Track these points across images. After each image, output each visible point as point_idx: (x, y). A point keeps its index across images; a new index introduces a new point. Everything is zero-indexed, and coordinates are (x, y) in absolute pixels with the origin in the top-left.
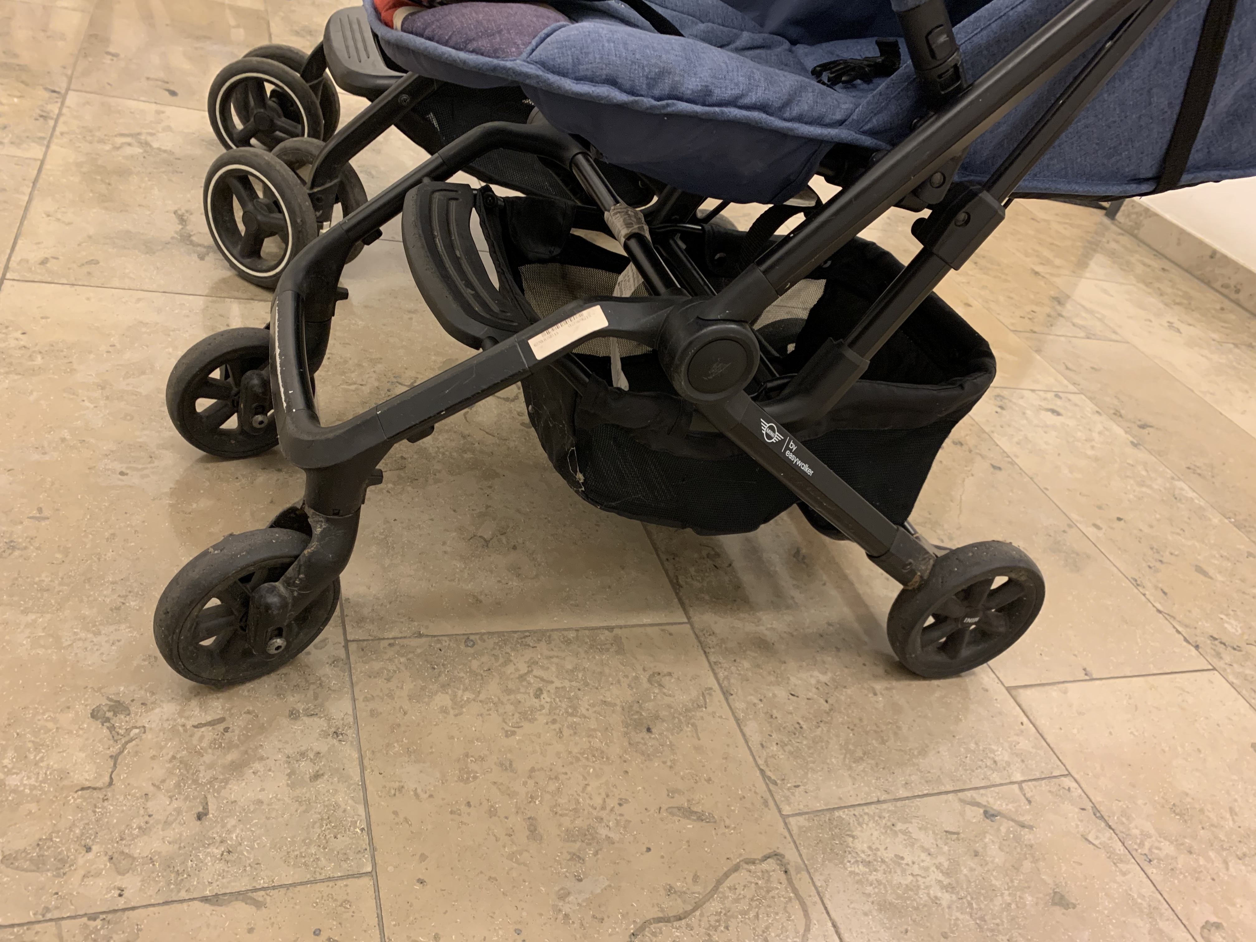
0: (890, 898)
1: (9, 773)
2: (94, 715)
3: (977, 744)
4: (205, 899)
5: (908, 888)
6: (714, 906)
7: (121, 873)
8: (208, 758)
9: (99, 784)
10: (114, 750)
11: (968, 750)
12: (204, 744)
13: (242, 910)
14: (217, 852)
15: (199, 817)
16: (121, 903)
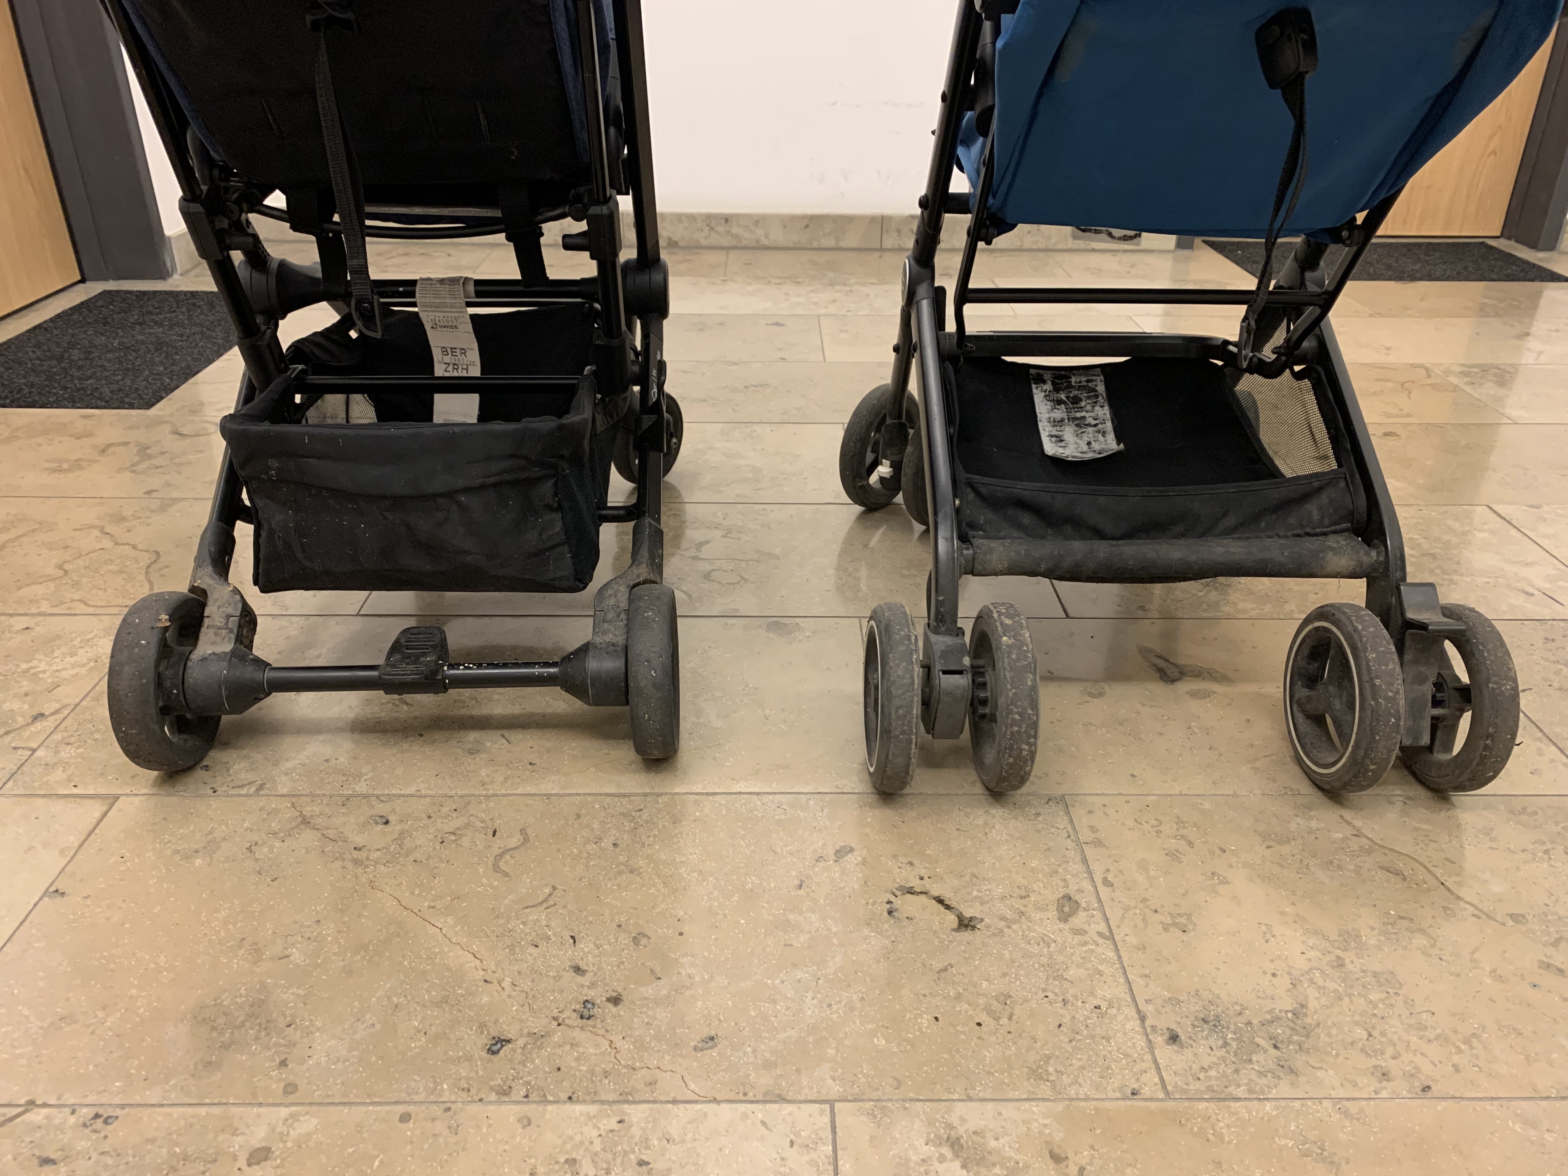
3: (96, 740)
5: (53, 651)
11: (98, 731)
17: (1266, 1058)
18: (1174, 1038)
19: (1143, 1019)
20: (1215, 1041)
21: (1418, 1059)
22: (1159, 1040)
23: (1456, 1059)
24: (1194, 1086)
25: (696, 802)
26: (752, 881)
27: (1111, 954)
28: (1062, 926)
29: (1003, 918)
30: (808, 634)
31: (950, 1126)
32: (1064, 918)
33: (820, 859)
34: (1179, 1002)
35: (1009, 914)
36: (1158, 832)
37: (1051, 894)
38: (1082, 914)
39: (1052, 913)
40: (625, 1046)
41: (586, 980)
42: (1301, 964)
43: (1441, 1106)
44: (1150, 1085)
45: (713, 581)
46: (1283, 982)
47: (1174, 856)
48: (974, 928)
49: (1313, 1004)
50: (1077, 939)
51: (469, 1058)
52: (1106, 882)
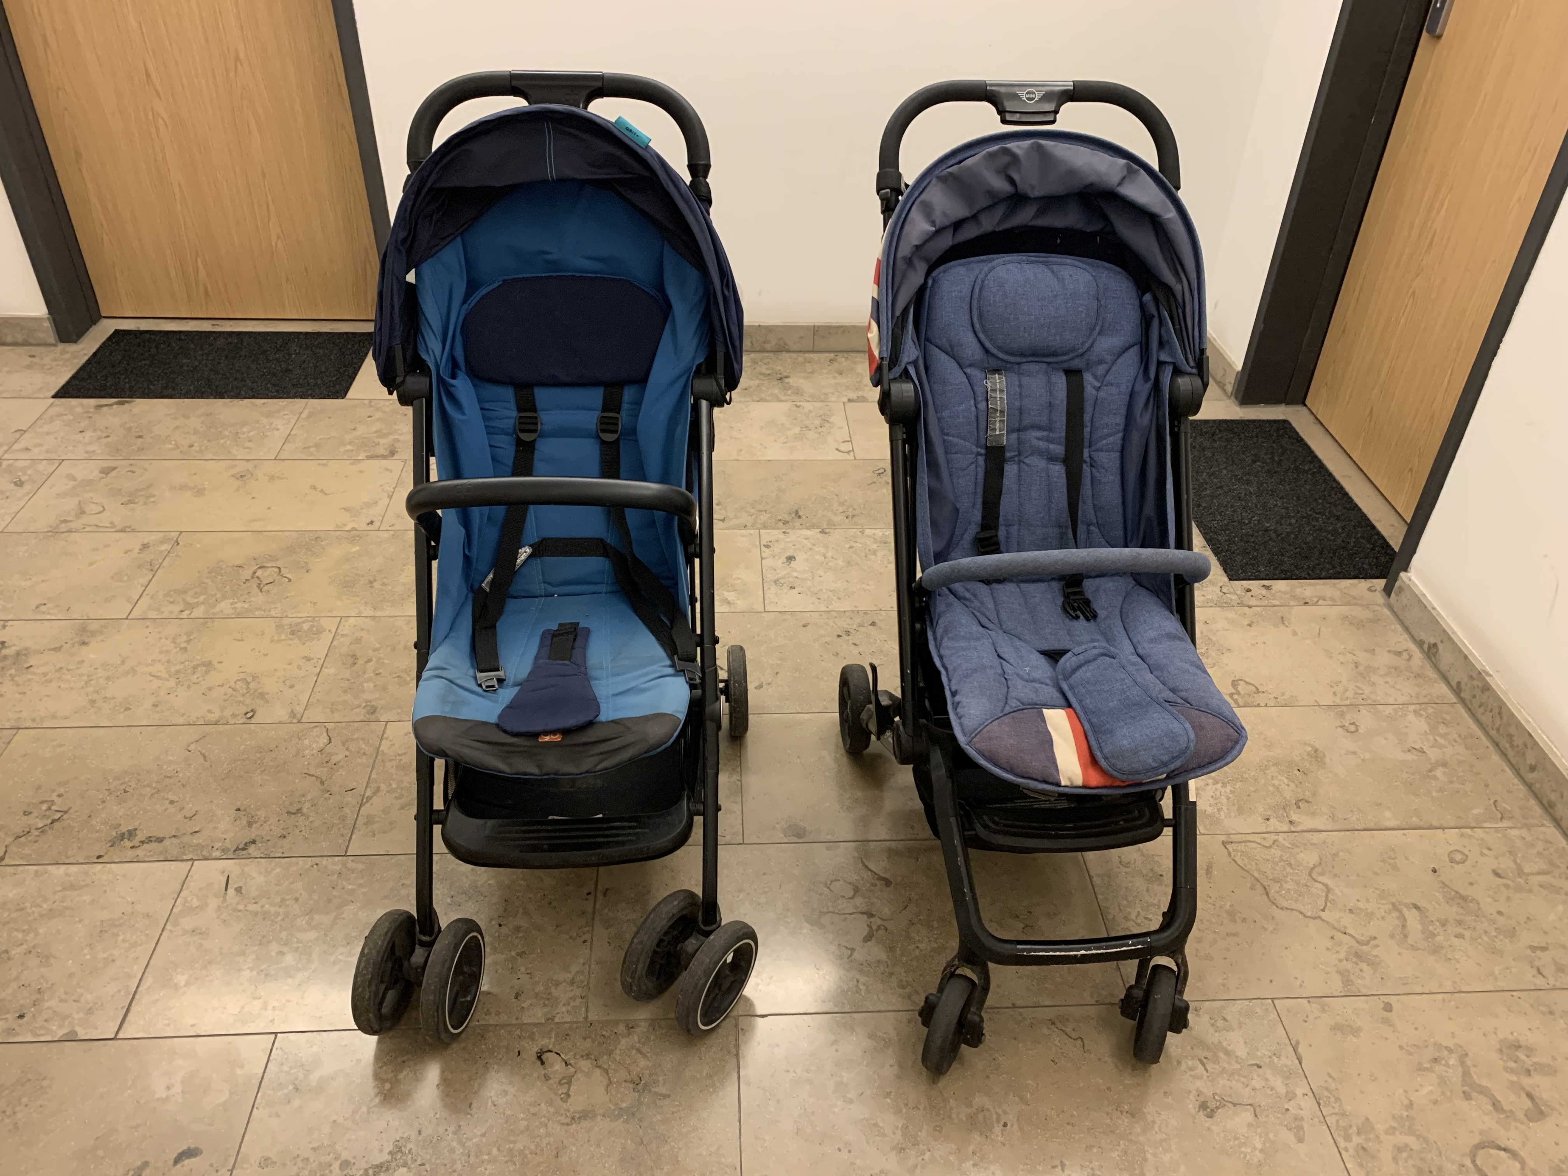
0: (1235, 808)
1: (1255, 1149)
2: (1211, 1117)
4: (1300, 1063)
6: (1256, 874)
7: (1296, 1095)
8: (1225, 1065)
9: (1252, 1110)
10: (1230, 1105)
12: (1217, 1067)
13: (1300, 1049)
14: (1276, 1060)
15: (1260, 1067)
16: (1310, 1094)
25: (826, 708)
26: (797, 674)
30: (778, 826)
33: (769, 684)
40: (832, 624)
41: (851, 642)
45: (850, 883)
51: (881, 621)
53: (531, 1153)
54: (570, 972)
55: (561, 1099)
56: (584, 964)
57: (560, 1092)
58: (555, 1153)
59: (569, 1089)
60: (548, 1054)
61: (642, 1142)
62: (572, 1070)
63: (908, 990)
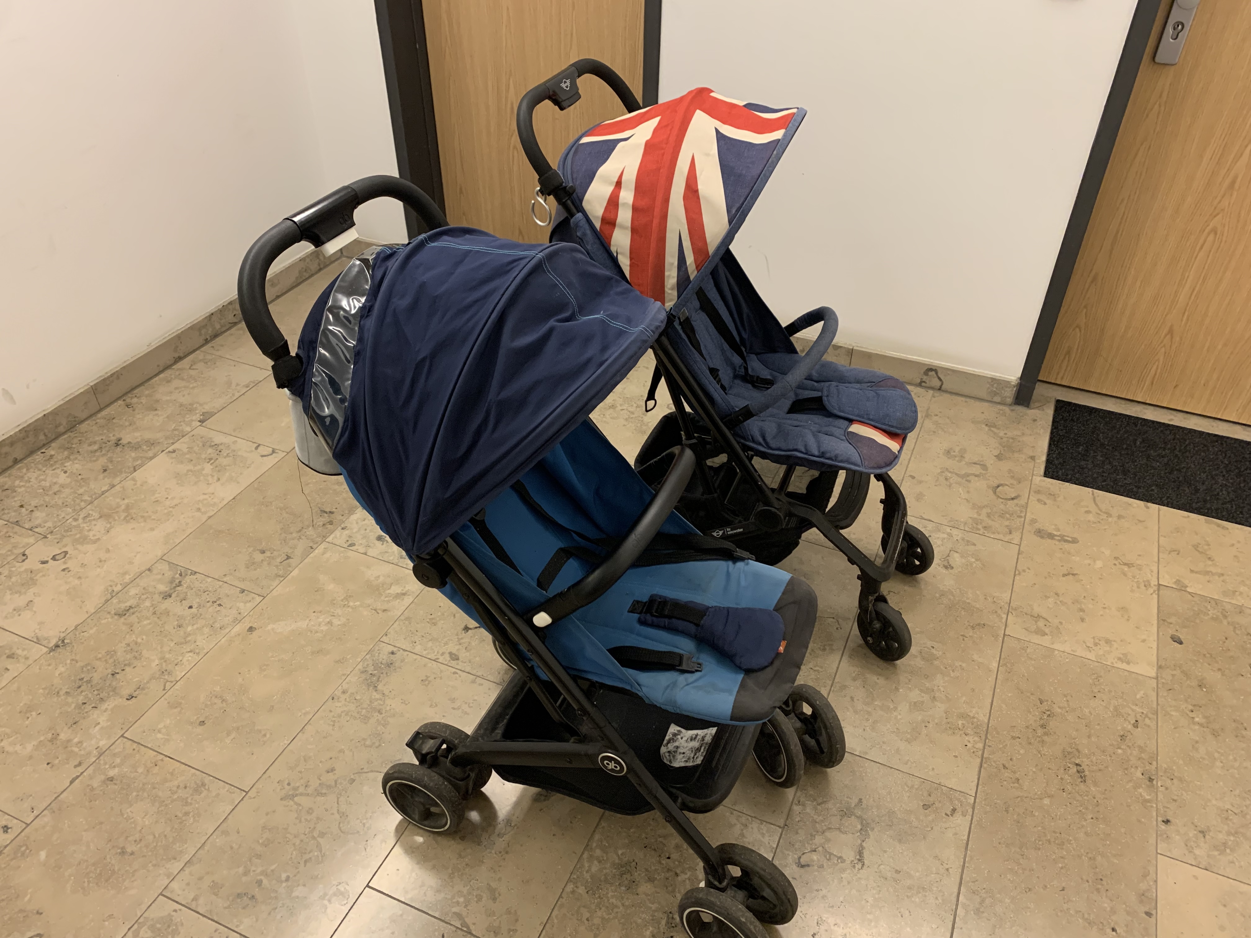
17: (370, 669)
18: (393, 653)
19: (404, 650)
20: (384, 662)
21: (339, 704)
22: (395, 649)
23: (332, 714)
24: (377, 648)
27: (429, 657)
28: (448, 651)
29: (462, 639)
31: (409, 595)
32: (451, 654)
34: (402, 662)
35: (462, 641)
36: (466, 703)
37: (463, 655)
38: (449, 659)
39: (454, 651)
42: (388, 702)
43: (327, 697)
44: (385, 639)
46: (386, 692)
47: (453, 700)
48: (464, 630)
49: (375, 693)
50: (441, 652)
52: (455, 673)
53: (879, 894)
54: (735, 824)
55: (841, 862)
56: (732, 813)
57: (836, 862)
58: (882, 879)
59: (835, 856)
60: (801, 860)
61: (890, 826)
62: (820, 849)
63: (827, 648)
